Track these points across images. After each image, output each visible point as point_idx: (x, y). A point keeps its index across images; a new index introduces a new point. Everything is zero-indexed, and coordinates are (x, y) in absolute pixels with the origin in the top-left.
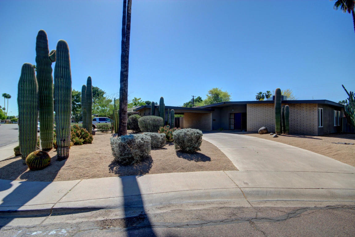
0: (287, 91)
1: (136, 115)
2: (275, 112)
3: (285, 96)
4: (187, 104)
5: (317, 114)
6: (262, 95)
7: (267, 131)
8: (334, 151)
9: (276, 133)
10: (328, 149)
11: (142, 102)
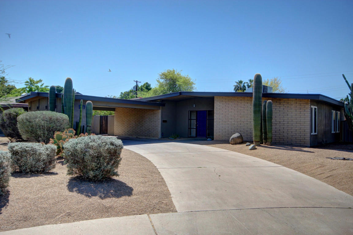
0: (275, 80)
1: (18, 110)
2: (252, 110)
3: (269, 87)
4: (127, 94)
5: (309, 115)
6: (242, 85)
7: (242, 141)
8: (327, 171)
9: (254, 143)
10: (320, 167)
11: (43, 87)
